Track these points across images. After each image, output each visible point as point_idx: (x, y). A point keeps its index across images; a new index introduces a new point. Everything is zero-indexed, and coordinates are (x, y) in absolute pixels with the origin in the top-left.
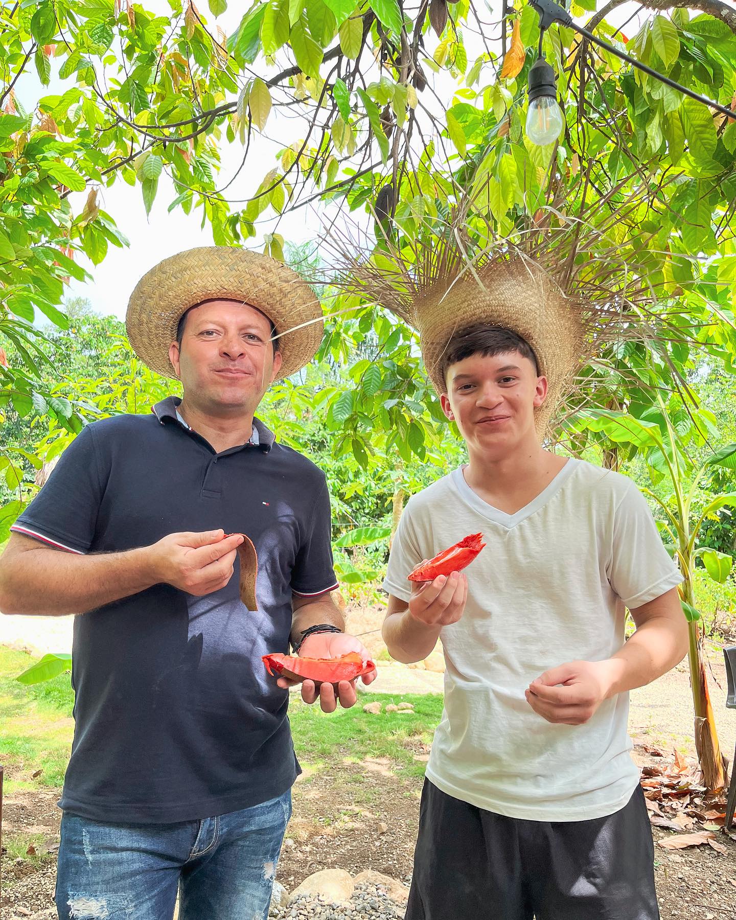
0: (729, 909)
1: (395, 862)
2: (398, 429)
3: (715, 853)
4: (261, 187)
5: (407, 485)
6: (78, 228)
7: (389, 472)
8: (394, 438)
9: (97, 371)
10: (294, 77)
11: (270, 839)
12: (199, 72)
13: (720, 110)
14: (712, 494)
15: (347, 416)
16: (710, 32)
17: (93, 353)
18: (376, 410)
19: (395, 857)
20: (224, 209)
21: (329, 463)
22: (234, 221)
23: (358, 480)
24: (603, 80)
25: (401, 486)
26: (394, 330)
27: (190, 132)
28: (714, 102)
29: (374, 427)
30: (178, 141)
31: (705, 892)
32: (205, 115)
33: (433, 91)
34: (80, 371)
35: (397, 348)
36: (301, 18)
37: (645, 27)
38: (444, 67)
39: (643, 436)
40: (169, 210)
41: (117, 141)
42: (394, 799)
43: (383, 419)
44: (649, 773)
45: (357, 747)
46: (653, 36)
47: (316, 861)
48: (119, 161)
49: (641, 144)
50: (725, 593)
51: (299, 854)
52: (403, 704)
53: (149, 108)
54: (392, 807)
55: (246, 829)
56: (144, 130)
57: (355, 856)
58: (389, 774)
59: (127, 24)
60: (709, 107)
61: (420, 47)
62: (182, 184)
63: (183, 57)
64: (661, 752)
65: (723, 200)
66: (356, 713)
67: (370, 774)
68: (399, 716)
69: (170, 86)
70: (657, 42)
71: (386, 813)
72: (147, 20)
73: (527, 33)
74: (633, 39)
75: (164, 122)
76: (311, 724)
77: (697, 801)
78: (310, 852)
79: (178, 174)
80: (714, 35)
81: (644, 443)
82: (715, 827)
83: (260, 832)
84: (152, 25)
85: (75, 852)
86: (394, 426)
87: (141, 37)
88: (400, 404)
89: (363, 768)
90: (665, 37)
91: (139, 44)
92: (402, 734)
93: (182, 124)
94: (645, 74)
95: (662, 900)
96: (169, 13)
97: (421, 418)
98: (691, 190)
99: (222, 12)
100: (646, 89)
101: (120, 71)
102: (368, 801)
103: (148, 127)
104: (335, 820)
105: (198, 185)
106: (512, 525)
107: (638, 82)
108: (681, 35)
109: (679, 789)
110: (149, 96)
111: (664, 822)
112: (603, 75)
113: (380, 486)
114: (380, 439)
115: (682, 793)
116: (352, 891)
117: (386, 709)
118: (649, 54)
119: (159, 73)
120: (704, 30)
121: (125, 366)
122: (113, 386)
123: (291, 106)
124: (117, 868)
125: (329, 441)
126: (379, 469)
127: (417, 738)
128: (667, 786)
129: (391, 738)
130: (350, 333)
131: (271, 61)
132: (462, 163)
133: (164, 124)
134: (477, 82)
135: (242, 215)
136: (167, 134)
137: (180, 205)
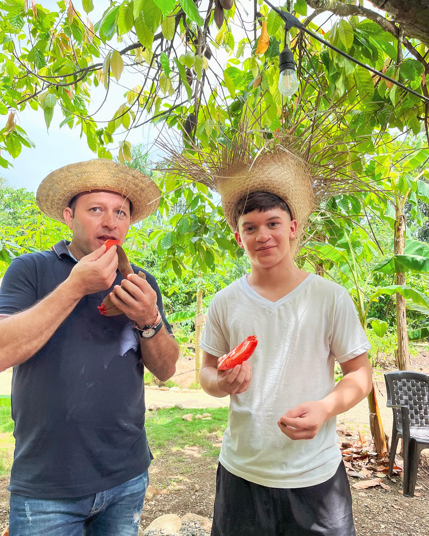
0: (393, 522)
1: (205, 507)
2: (199, 254)
3: (384, 490)
4: (116, 114)
5: (204, 286)
6: (2, 136)
7: (194, 279)
8: (197, 259)
9: (14, 221)
10: (135, 50)
11: (137, 499)
12: (76, 44)
13: (376, 73)
14: (374, 287)
15: (169, 247)
16: (370, 29)
17: (12, 211)
18: (186, 242)
19: (204, 504)
20: (93, 126)
21: (157, 274)
22: (100, 133)
23: (174, 284)
24: (311, 56)
25: (201, 287)
26: (195, 196)
27: (73, 81)
28: (373, 69)
29: (185, 253)
30: (66, 85)
31: (379, 513)
32: (82, 71)
33: (216, 60)
34: (4, 222)
35: (197, 207)
36: (140, 15)
37: (335, 26)
38: (222, 46)
39: (338, 256)
40: (60, 126)
41: (27, 85)
42: (202, 470)
43: (191, 249)
44: (345, 446)
45: (180, 441)
46: (339, 32)
47: (158, 510)
48: (28, 96)
49: (333, 92)
50: (382, 343)
51: (148, 507)
52: (205, 414)
53: (46, 65)
54: (201, 475)
55: (123, 495)
56: (44, 79)
57: (181, 505)
58: (199, 456)
59: (32, 16)
60: (370, 71)
61: (208, 34)
62: (67, 111)
63: (66, 35)
64: (351, 434)
65: (378, 124)
66: (178, 421)
67: (188, 457)
68: (203, 422)
69: (59, 53)
70: (342, 35)
71: (198, 479)
72: (45, 14)
73: (271, 28)
74: (328, 32)
75: (56, 74)
76: (151, 429)
77: (372, 461)
78: (154, 505)
79: (64, 104)
80: (373, 31)
81: (338, 260)
82: (383, 475)
83: (132, 495)
84: (48, 17)
85: (21, 516)
86: (197, 253)
87: (41, 24)
88: (201, 240)
89: (183, 453)
90: (346, 32)
91: (40, 28)
92: (205, 432)
93: (67, 76)
94: (335, 52)
95: (356, 519)
96: (58, 10)
97: (212, 248)
98: (361, 118)
99: (91, 11)
100: (336, 61)
101: (28, 43)
102: (187, 472)
103: (46, 77)
104: (168, 485)
105: (78, 112)
106: (274, 308)
107: (331, 57)
108: (355, 31)
109: (362, 454)
110: (46, 58)
111: (354, 474)
112: (311, 53)
113: (188, 287)
114: (189, 260)
115: (364, 457)
116: (181, 526)
117: (196, 417)
118: (337, 41)
119: (52, 45)
120: (367, 28)
121: (32, 219)
122: (27, 231)
123: (133, 66)
124: (47, 524)
125: (157, 261)
126: (187, 277)
127: (214, 433)
128: (355, 453)
129: (199, 434)
130: (170, 198)
131: (120, 40)
132: (233, 101)
133: (56, 76)
134: (243, 55)
135: (105, 130)
136: (59, 81)
137: (67, 123)
